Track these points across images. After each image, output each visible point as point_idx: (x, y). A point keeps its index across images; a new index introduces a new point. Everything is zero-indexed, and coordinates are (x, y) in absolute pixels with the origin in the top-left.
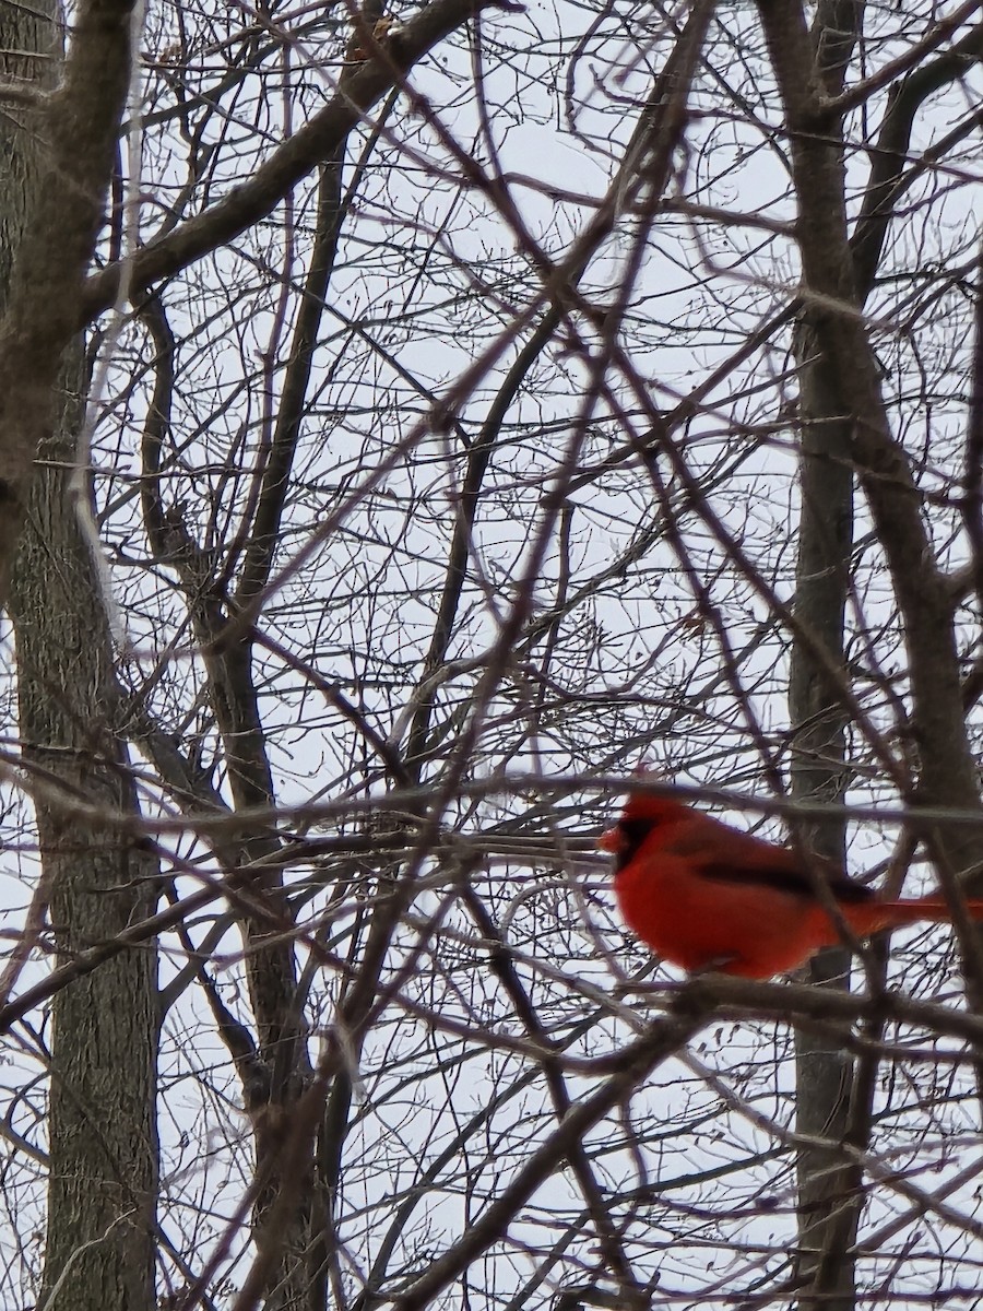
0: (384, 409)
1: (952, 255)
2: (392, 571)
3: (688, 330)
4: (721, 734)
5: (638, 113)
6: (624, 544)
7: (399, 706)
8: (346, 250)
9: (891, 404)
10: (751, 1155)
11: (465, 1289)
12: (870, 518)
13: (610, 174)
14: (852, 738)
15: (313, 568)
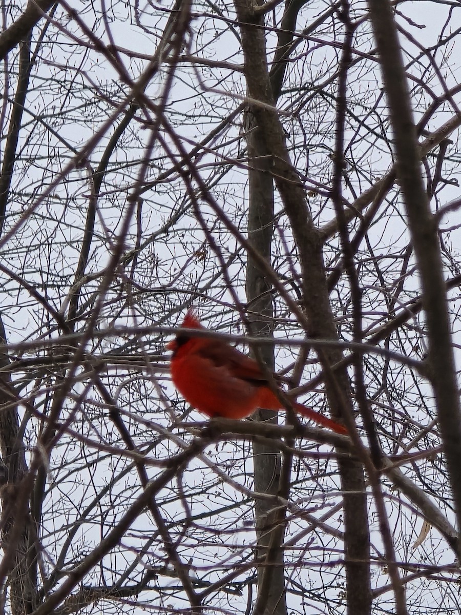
0: (53, 157)
1: (317, 79)
2: (59, 232)
3: (194, 117)
4: (214, 306)
5: (168, 15)
6: (167, 217)
7: (63, 296)
8: (33, 83)
9: (290, 150)
10: (234, 503)
11: (102, 569)
12: (282, 203)
13: (156, 44)
14: (275, 306)
15: (22, 231)
